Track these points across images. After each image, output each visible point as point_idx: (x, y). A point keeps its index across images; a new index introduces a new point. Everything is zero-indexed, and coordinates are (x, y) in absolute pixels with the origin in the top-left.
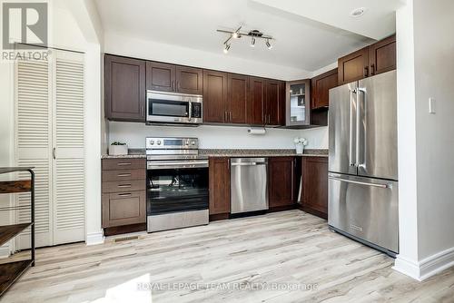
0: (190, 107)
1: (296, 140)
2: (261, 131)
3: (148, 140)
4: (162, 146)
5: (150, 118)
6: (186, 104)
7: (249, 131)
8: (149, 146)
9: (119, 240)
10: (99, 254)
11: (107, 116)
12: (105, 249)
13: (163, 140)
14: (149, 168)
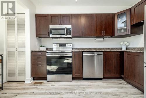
0: (66, 31)
1: (122, 43)
2: (102, 39)
3: (53, 45)
4: (58, 47)
5: (51, 36)
6: (64, 29)
7: (95, 40)
8: (53, 47)
9: (35, 83)
10: (24, 89)
11: (36, 36)
12: (28, 87)
13: (58, 45)
14: (47, 55)
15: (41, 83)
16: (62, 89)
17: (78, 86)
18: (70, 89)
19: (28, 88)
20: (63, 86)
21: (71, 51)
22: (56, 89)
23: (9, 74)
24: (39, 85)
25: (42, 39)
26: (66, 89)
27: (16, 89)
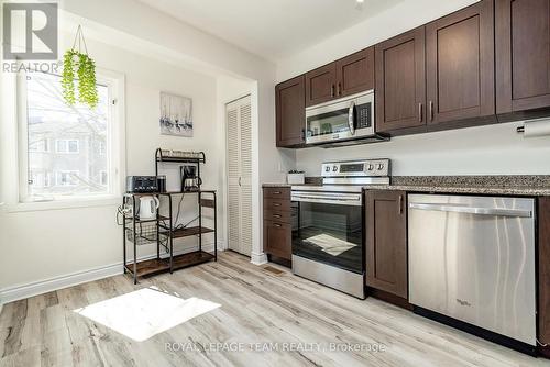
0: (351, 115)
3: (323, 166)
4: (338, 173)
5: (309, 140)
6: (346, 111)
8: (324, 174)
9: (268, 269)
10: (242, 272)
11: (278, 146)
12: (251, 271)
13: (338, 166)
14: (293, 199)
15: (278, 272)
16: (313, 305)
17: (374, 321)
18: (337, 317)
19: (249, 273)
20: (322, 299)
21: (359, 189)
22: (299, 298)
23: (232, 235)
24: (272, 274)
25: (298, 150)
26: (325, 310)
27: (231, 267)
